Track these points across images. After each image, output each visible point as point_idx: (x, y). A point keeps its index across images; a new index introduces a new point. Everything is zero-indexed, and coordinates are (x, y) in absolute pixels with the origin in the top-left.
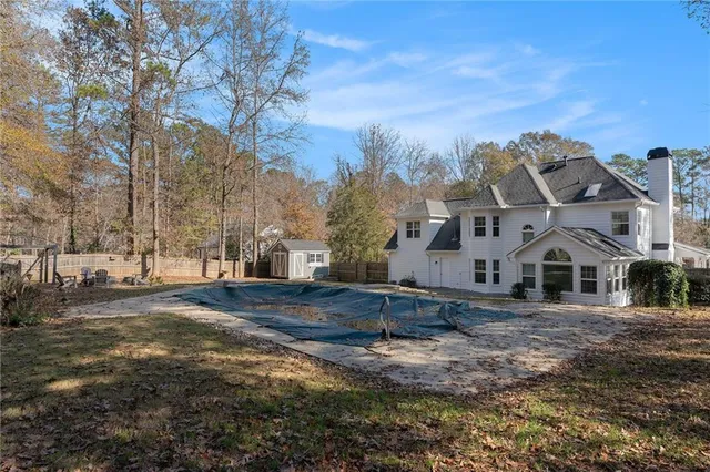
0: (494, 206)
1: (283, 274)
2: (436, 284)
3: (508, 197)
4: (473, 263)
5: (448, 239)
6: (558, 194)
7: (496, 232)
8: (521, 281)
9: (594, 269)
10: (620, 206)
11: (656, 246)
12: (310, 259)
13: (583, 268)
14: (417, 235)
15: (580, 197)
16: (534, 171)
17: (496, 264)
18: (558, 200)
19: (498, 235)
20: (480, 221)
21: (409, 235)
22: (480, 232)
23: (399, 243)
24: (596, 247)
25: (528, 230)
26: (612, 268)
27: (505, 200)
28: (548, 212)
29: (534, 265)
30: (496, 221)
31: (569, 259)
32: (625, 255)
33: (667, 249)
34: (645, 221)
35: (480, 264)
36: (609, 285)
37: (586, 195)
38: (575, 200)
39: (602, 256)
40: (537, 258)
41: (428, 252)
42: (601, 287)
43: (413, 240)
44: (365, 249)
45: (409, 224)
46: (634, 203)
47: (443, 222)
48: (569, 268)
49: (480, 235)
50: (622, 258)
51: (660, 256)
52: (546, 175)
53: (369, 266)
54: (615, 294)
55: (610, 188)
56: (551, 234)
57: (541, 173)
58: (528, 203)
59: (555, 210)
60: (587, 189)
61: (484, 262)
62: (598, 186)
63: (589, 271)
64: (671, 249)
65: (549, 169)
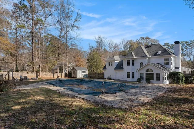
0: (132, 57)
1: (75, 76)
2: (117, 79)
3: (136, 55)
4: (127, 73)
5: (120, 66)
7: (133, 64)
8: (140, 78)
9: (159, 74)
10: (166, 57)
11: (176, 68)
12: (82, 72)
13: (156, 74)
14: (112, 65)
15: (156, 55)
16: (143, 48)
17: (133, 73)
18: (150, 55)
19: (133, 65)
20: (128, 61)
21: (109, 65)
22: (129, 64)
23: (106, 68)
24: (160, 68)
25: (142, 64)
26: (164, 74)
27: (135, 56)
28: (147, 59)
29: (143, 73)
30: (133, 61)
31: (153, 72)
32: (167, 70)
33: (179, 68)
34: (173, 61)
35: (129, 73)
36: (163, 78)
37: (157, 54)
38: (154, 56)
39: (162, 71)
40: (144, 71)
41: (114, 70)
42: (161, 79)
43: (110, 67)
44: (97, 69)
45: (109, 62)
46: (170, 56)
47: (118, 62)
48: (153, 74)
49: (129, 65)
50: (167, 71)
51: (177, 70)
52: (146, 49)
53: (98, 74)
54: (165, 81)
55: (163, 52)
56: (148, 65)
57: (145, 48)
58: (141, 56)
59: (149, 58)
60: (157, 52)
61: (130, 72)
62: (160, 52)
63: (158, 75)
64: (180, 68)
65: (147, 47)
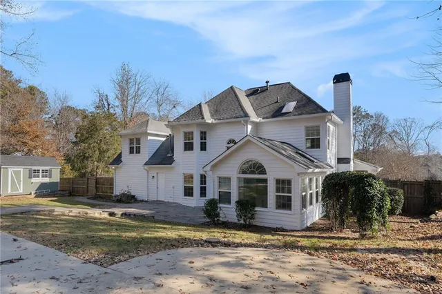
0: (201, 121)
2: (153, 198)
3: (215, 113)
4: (182, 177)
5: (163, 156)
6: (259, 112)
7: (203, 147)
8: (217, 197)
9: (289, 182)
10: (309, 120)
11: (341, 161)
12: (33, 174)
13: (278, 181)
14: (138, 151)
15: (278, 113)
16: (241, 95)
17: (203, 179)
18: (258, 115)
19: (205, 150)
20: (189, 136)
21: (131, 151)
22: (189, 147)
23: (122, 159)
25: (232, 145)
26: (307, 181)
27: (212, 116)
28: (250, 127)
30: (203, 136)
32: (317, 167)
33: (349, 162)
34: (332, 137)
35: (189, 178)
36: (304, 199)
37: (284, 111)
38: (274, 116)
39: (297, 168)
41: (146, 167)
42: (296, 203)
43: (135, 156)
45: (131, 141)
46: (324, 118)
47: (164, 139)
48: (265, 181)
49: (189, 150)
50: (317, 170)
51: (343, 168)
52: (251, 97)
53: (98, 181)
54: (310, 208)
55: (304, 106)
57: (247, 96)
58: (231, 118)
59: (256, 125)
60: (283, 107)
61: (192, 176)
62: (293, 104)
63: (284, 185)
64: (352, 163)
65: (253, 93)
